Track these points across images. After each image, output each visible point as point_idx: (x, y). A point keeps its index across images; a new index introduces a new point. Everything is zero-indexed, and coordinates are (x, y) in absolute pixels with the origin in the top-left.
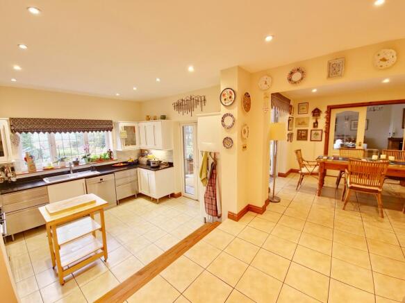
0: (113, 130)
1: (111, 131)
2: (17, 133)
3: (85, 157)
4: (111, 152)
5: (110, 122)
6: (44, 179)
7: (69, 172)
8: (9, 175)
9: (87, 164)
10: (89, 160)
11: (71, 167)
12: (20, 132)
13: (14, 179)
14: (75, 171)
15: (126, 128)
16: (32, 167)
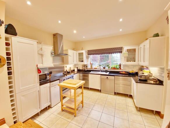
0: (122, 52)
10: (109, 67)
12: (90, 55)
16: (91, 66)
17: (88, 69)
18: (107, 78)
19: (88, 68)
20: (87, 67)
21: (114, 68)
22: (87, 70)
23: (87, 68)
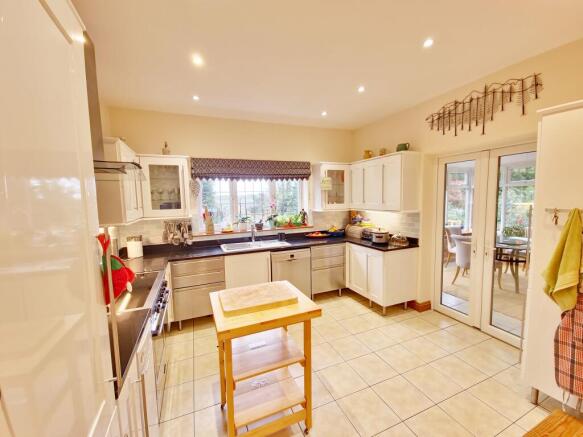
0: (311, 177)
1: (307, 178)
2: (198, 179)
3: (270, 219)
4: (305, 214)
5: (307, 165)
6: (222, 246)
7: (250, 239)
8: (186, 235)
9: (273, 230)
10: (275, 223)
11: (253, 232)
12: (201, 178)
13: (190, 242)
14: (258, 239)
15: (330, 173)
16: (210, 227)
17: (195, 240)
18: (292, 256)
19: (195, 232)
20: (190, 228)
21: (290, 225)
22: (194, 243)
23: (192, 237)
